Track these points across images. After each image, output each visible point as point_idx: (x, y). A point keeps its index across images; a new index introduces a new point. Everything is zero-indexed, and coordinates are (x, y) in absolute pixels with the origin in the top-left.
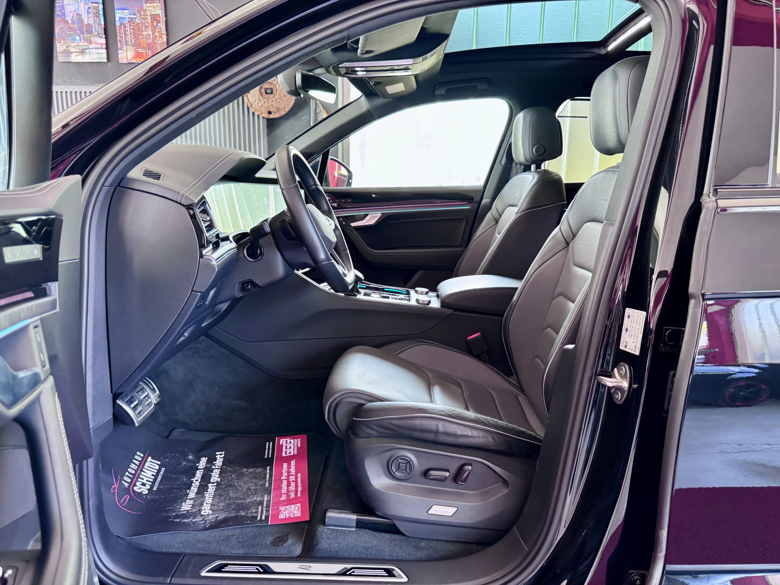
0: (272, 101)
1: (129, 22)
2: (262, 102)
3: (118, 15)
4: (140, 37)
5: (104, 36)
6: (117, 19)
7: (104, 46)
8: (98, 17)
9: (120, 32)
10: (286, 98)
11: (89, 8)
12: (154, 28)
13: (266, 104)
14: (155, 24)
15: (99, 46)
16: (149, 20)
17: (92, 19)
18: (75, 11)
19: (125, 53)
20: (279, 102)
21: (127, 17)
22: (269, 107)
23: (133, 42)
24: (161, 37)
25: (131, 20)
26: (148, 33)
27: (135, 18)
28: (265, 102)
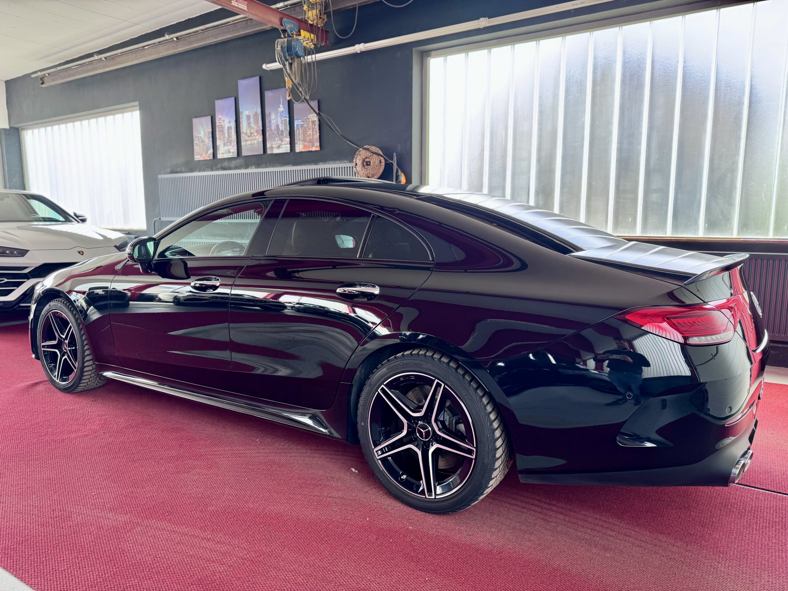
0: (369, 170)
1: (301, 127)
2: (364, 171)
3: (296, 123)
4: (306, 135)
5: (289, 137)
6: (295, 125)
7: (289, 143)
8: (286, 125)
9: (296, 133)
10: (378, 167)
11: (282, 121)
12: (313, 129)
13: (366, 172)
14: (313, 127)
15: (286, 143)
16: (311, 125)
17: (283, 127)
18: (276, 123)
19: (298, 146)
20: (374, 170)
21: (300, 124)
22: (367, 174)
23: (303, 139)
24: (316, 134)
25: (302, 126)
26: (309, 132)
27: (304, 124)
28: (365, 171)
